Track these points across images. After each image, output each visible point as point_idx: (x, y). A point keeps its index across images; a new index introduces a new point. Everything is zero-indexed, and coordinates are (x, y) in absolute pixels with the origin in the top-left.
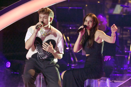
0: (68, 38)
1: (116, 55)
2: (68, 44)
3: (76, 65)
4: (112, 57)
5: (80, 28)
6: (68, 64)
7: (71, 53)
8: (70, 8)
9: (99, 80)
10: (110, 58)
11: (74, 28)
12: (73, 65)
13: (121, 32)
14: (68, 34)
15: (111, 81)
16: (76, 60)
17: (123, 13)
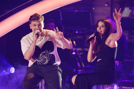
0: (74, 42)
1: (125, 60)
2: (75, 49)
3: (83, 70)
4: (120, 62)
5: (91, 37)
6: (75, 69)
7: (77, 58)
8: (76, 11)
9: (106, 86)
10: (118, 64)
11: (80, 32)
12: (80, 71)
13: (130, 36)
14: (74, 38)
15: (119, 87)
16: (82, 65)
17: (132, 16)
